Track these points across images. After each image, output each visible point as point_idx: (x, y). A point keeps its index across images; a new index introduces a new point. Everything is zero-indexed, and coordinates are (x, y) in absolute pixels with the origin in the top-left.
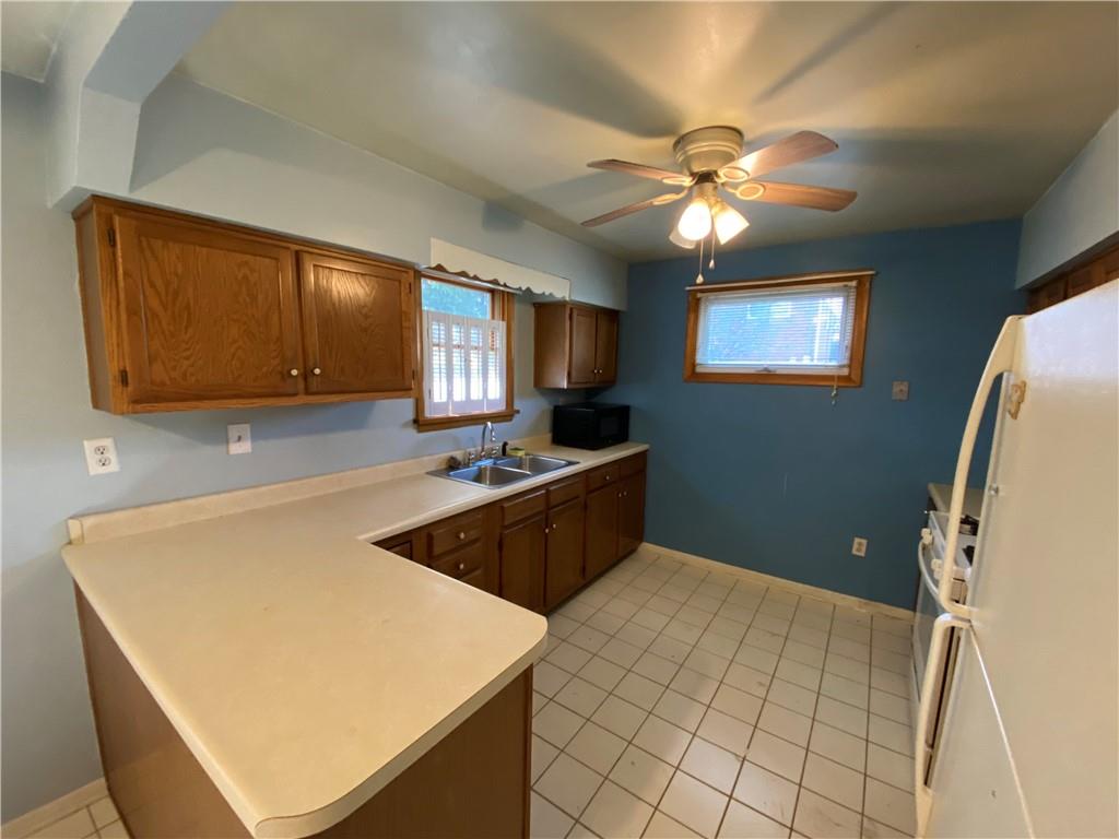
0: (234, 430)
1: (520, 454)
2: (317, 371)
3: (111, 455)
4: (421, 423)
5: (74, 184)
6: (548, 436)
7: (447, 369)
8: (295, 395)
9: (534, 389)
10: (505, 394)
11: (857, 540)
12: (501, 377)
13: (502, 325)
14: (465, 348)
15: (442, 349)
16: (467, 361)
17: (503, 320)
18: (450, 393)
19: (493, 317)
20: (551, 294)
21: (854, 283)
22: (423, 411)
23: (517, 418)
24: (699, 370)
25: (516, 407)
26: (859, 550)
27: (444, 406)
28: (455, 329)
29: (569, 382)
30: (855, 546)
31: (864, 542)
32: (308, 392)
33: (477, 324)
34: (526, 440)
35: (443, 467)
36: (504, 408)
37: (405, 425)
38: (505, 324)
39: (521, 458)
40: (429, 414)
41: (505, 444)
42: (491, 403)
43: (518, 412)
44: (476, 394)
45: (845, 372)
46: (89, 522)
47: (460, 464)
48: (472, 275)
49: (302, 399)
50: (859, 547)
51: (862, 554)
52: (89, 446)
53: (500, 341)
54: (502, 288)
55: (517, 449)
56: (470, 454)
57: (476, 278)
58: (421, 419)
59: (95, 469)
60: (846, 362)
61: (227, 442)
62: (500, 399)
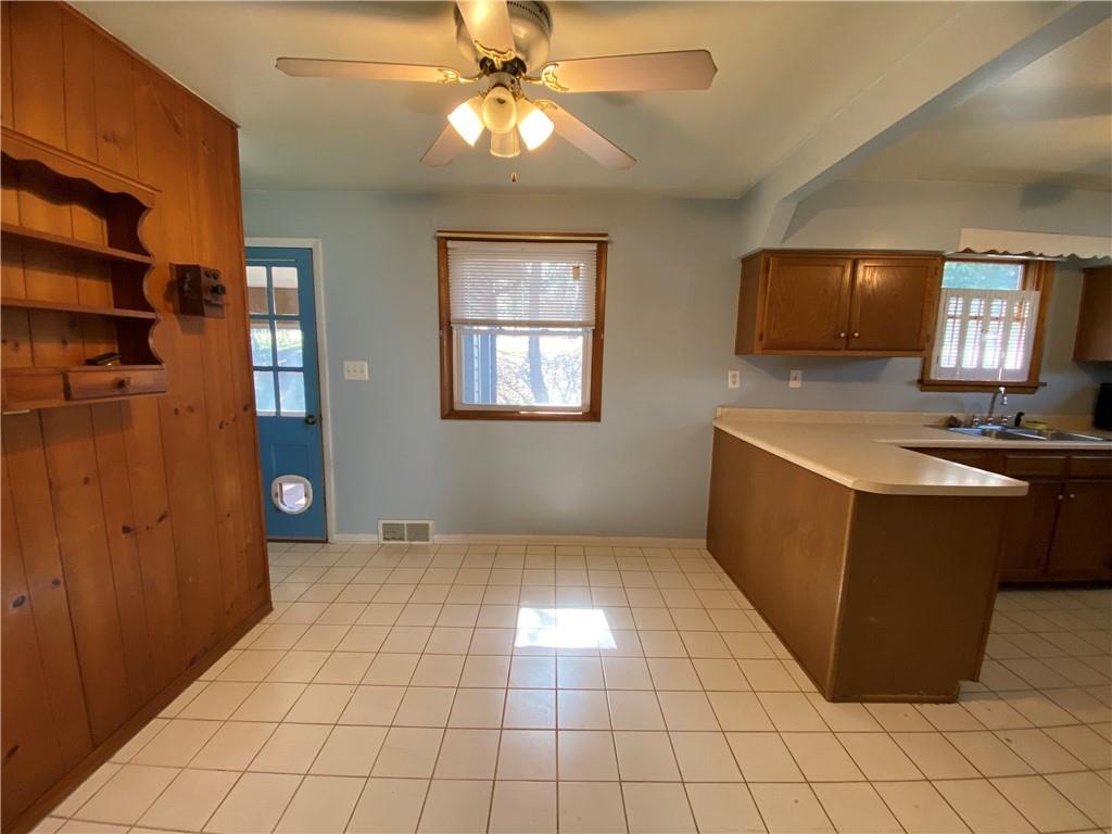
0: (793, 373)
1: (1040, 427)
2: (856, 334)
3: (738, 379)
4: (925, 383)
5: (759, 246)
6: (1090, 418)
7: (960, 338)
8: (839, 349)
9: (1071, 362)
10: (1028, 365)
12: (1025, 347)
13: (1034, 296)
14: (984, 320)
15: (957, 321)
16: (983, 332)
17: (1037, 289)
18: (959, 361)
19: (1024, 288)
20: (1106, 257)
22: (929, 373)
23: (1040, 392)
25: (1042, 379)
28: (974, 302)
32: (848, 349)
33: (1002, 296)
35: (943, 424)
36: (1025, 378)
37: (910, 383)
38: (1037, 294)
39: (1041, 431)
40: (934, 376)
41: (1020, 414)
42: (1008, 372)
43: (1044, 385)
44: (990, 364)
46: (725, 410)
47: (961, 423)
48: (1001, 252)
49: (844, 353)
52: (730, 373)
53: (1029, 310)
54: (1039, 258)
55: (1036, 422)
56: (974, 417)
57: (1006, 253)
58: (926, 379)
59: (731, 385)
61: (788, 379)
62: (1022, 370)
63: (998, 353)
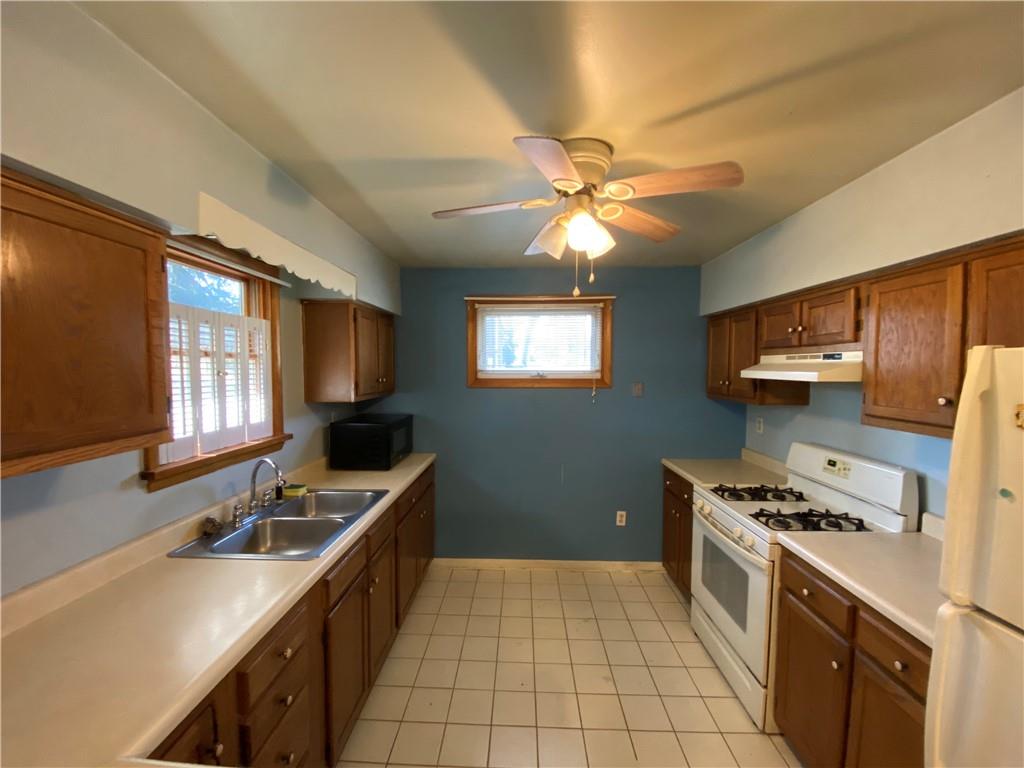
1: (302, 492)
4: (152, 477)
6: (323, 461)
9: (305, 405)
10: (271, 418)
11: (619, 513)
12: (266, 393)
13: (265, 325)
14: (218, 356)
15: (185, 358)
16: (220, 375)
17: (265, 318)
18: (198, 423)
19: (249, 313)
20: (339, 291)
21: (601, 305)
22: (158, 459)
23: (288, 444)
24: (480, 376)
25: (287, 430)
26: (621, 521)
27: (190, 443)
28: (205, 329)
29: (356, 394)
30: (618, 518)
31: (624, 513)
33: (233, 322)
34: (299, 470)
36: (271, 434)
37: (126, 485)
38: (269, 323)
39: (303, 497)
40: (168, 456)
42: (254, 429)
43: (290, 437)
44: (234, 420)
45: (598, 376)
47: (221, 527)
50: (621, 518)
51: (624, 524)
53: (262, 345)
55: (293, 487)
56: (235, 508)
58: (153, 470)
60: (598, 368)
62: (265, 422)
63: (240, 403)
